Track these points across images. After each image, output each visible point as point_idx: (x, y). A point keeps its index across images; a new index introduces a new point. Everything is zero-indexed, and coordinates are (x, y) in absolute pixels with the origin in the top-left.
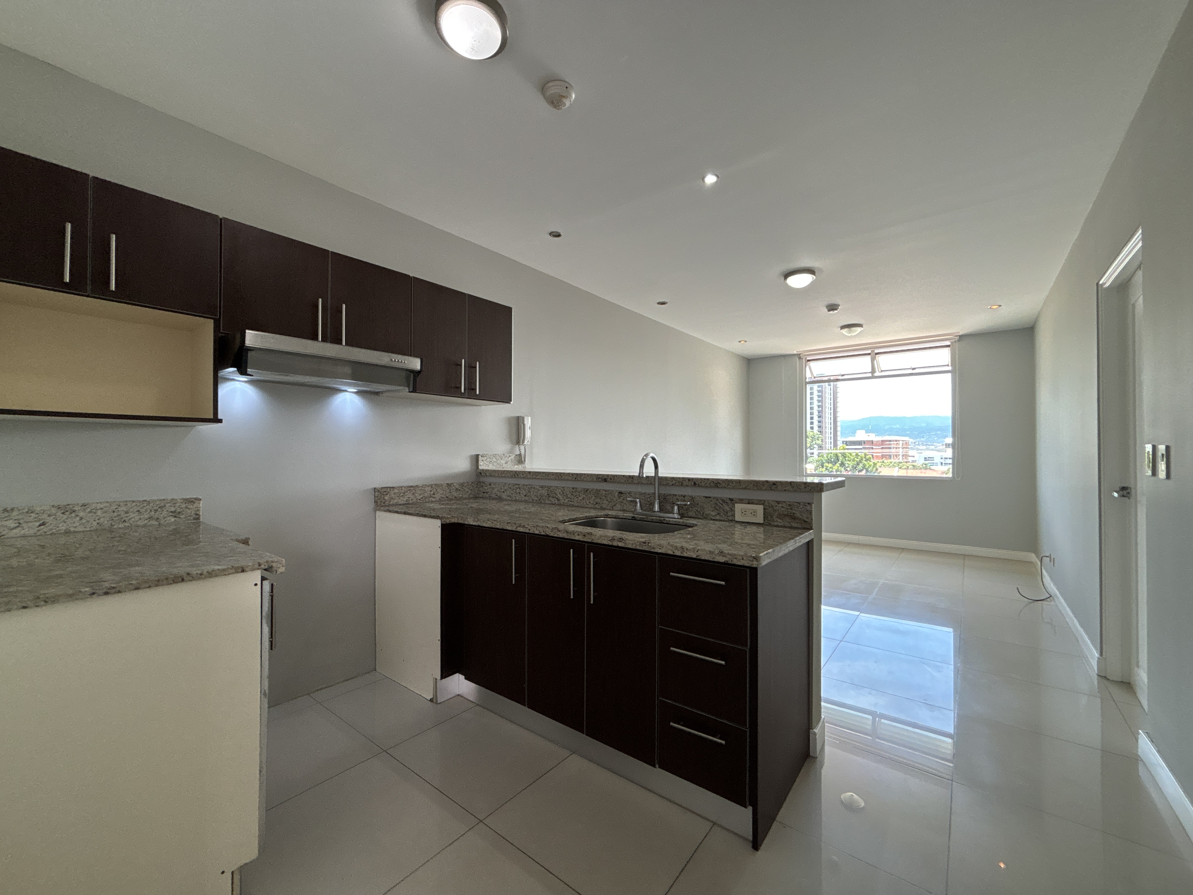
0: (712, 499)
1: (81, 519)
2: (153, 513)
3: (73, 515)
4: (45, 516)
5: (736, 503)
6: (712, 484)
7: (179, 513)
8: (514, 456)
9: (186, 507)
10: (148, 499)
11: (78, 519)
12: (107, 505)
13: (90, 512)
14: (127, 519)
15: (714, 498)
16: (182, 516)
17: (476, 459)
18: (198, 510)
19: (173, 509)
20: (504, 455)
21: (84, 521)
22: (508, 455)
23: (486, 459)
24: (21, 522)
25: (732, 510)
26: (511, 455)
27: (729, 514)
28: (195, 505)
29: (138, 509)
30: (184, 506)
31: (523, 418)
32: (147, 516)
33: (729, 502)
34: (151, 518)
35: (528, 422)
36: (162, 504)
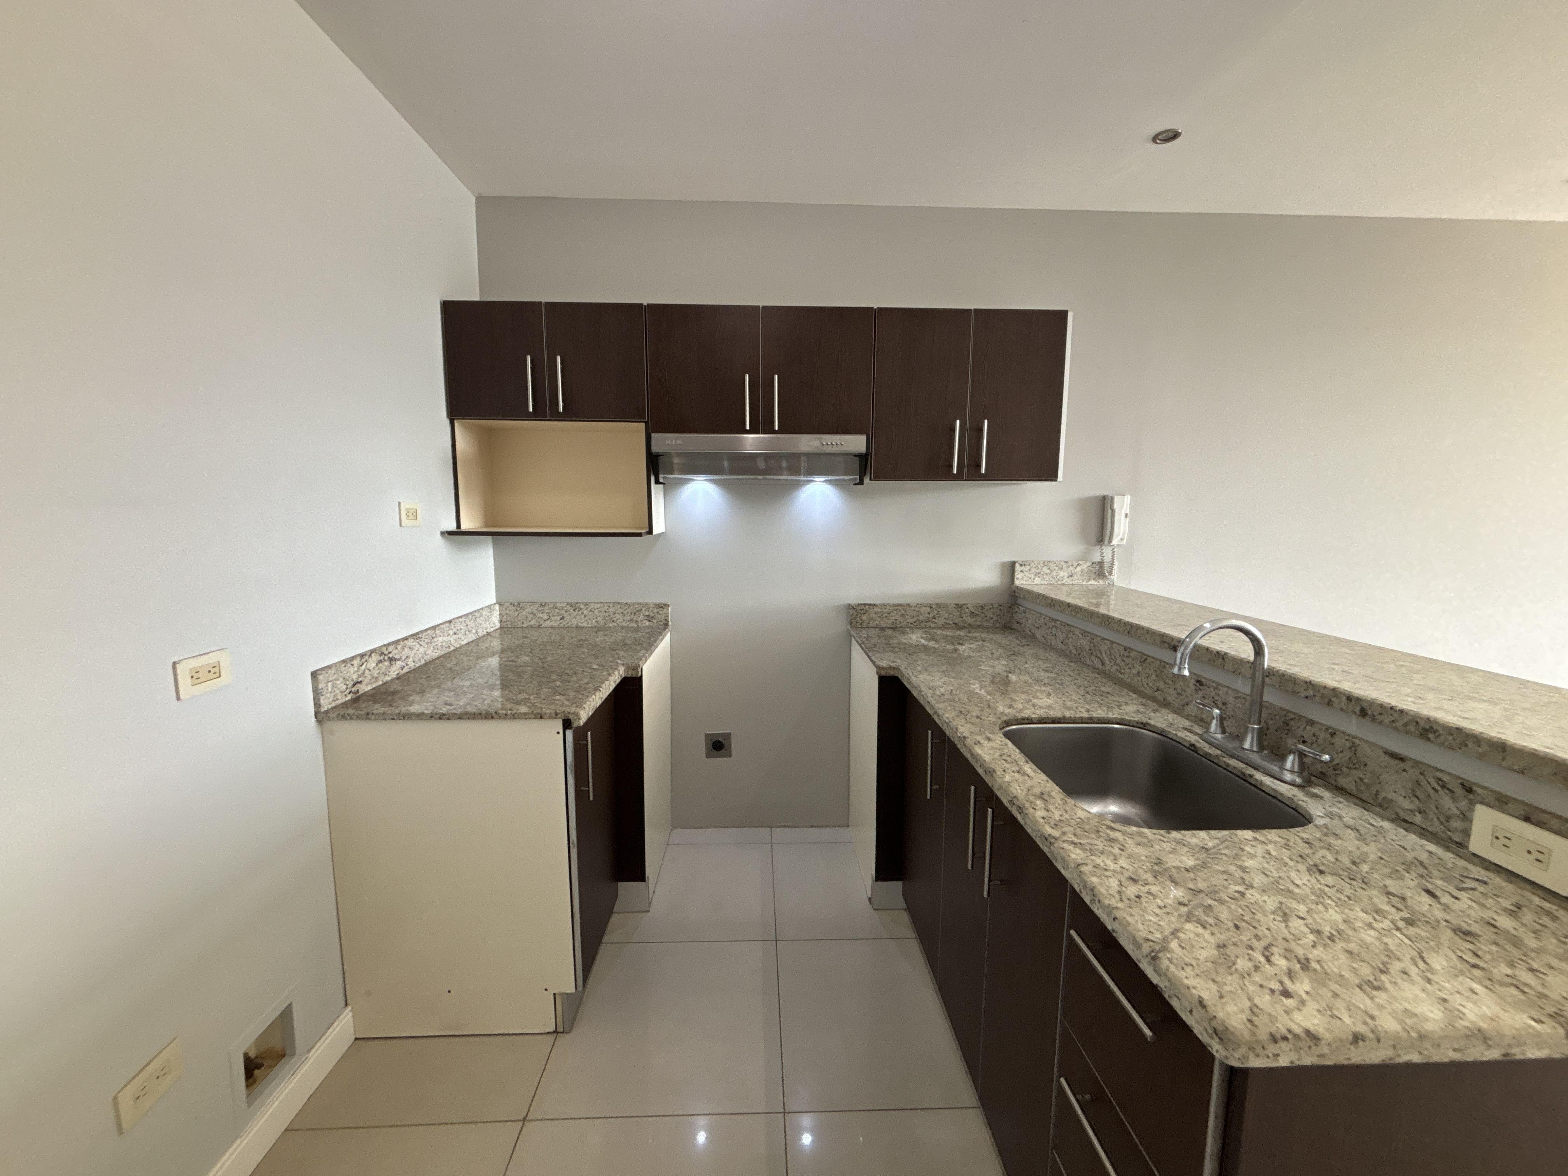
0: (1409, 764)
1: (585, 616)
2: (632, 616)
3: (580, 612)
4: (563, 612)
5: (1482, 803)
6: (1412, 728)
7: (652, 617)
8: (1089, 564)
9: (658, 613)
10: (629, 602)
11: (583, 616)
12: (602, 605)
13: (591, 611)
14: (615, 619)
15: (1417, 763)
16: (655, 621)
17: (1011, 567)
18: (668, 616)
19: (647, 613)
20: (1066, 562)
21: (587, 618)
22: (1075, 564)
23: (1030, 570)
24: (550, 615)
25: (1466, 817)
26: (1081, 562)
27: (1456, 824)
28: (665, 611)
29: (622, 611)
30: (655, 611)
31: (1112, 499)
32: (629, 618)
33: (1460, 792)
34: (631, 620)
35: (1122, 506)
36: (639, 608)
